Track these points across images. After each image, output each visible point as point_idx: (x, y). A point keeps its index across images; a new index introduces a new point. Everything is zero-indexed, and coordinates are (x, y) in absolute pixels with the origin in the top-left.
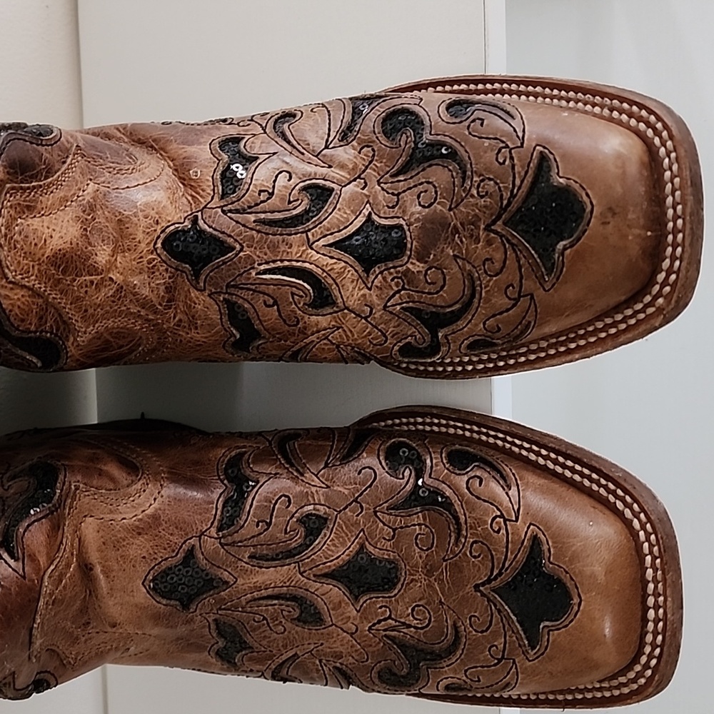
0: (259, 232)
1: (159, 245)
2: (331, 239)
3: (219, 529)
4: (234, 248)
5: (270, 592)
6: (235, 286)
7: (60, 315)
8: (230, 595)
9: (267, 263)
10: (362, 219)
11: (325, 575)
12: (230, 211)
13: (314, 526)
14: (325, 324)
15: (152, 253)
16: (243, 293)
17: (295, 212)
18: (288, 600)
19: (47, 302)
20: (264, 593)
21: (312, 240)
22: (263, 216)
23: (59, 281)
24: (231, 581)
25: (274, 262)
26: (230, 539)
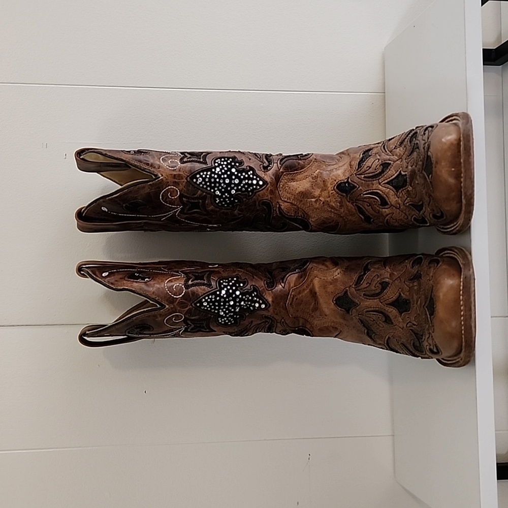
0: (364, 181)
1: (335, 188)
2: (386, 181)
3: (355, 285)
4: (356, 187)
5: (372, 309)
6: (358, 200)
7: (304, 211)
8: (359, 308)
9: (366, 191)
10: (398, 173)
11: (389, 304)
12: (358, 175)
13: (384, 286)
14: (388, 212)
15: (332, 190)
16: (359, 202)
17: (376, 173)
18: (379, 313)
19: (298, 207)
20: (370, 309)
21: (380, 182)
22: (366, 175)
23: (302, 201)
24: (359, 303)
25: (368, 190)
26: (358, 288)
